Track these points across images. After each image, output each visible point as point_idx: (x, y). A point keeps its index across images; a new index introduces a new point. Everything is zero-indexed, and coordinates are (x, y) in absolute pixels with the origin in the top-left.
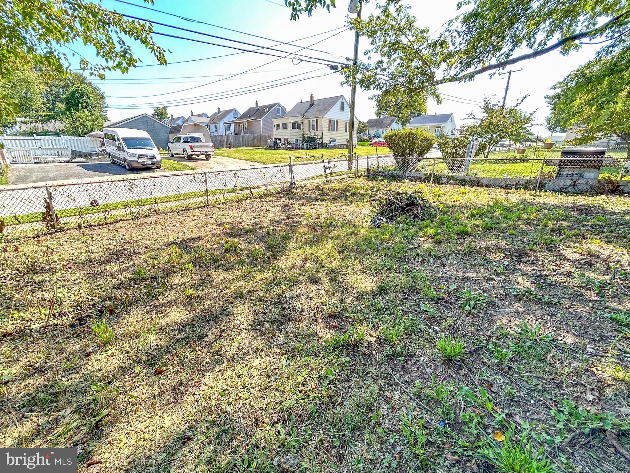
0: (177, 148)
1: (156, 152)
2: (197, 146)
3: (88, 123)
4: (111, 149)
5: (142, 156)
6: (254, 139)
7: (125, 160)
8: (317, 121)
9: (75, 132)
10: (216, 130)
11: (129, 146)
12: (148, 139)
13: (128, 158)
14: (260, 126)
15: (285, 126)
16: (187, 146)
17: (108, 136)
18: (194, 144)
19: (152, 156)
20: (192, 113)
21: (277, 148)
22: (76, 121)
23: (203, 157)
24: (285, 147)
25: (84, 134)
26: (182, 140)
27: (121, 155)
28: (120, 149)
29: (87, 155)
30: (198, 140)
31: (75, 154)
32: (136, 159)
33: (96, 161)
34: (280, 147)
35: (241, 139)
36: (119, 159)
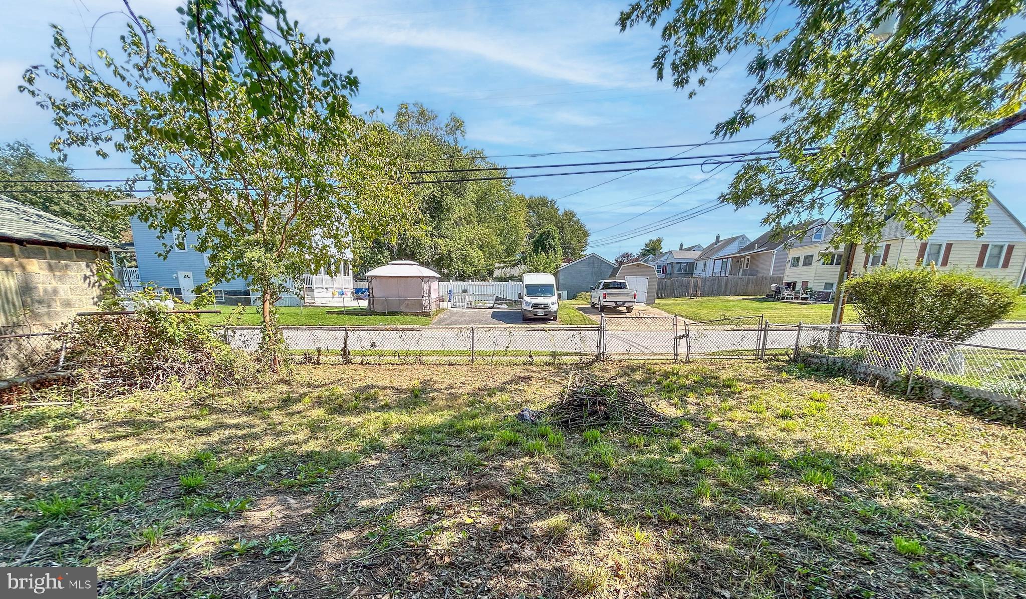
1: (552, 301)
2: (612, 295)
5: (536, 305)
6: (748, 283)
8: (888, 247)
10: (704, 270)
11: (529, 294)
12: (551, 286)
13: (524, 307)
14: (771, 261)
15: (808, 261)
16: (601, 294)
18: (608, 292)
20: (681, 246)
21: (778, 299)
24: (797, 298)
26: (602, 286)
30: (622, 286)
32: (529, 308)
34: (783, 298)
35: (723, 284)
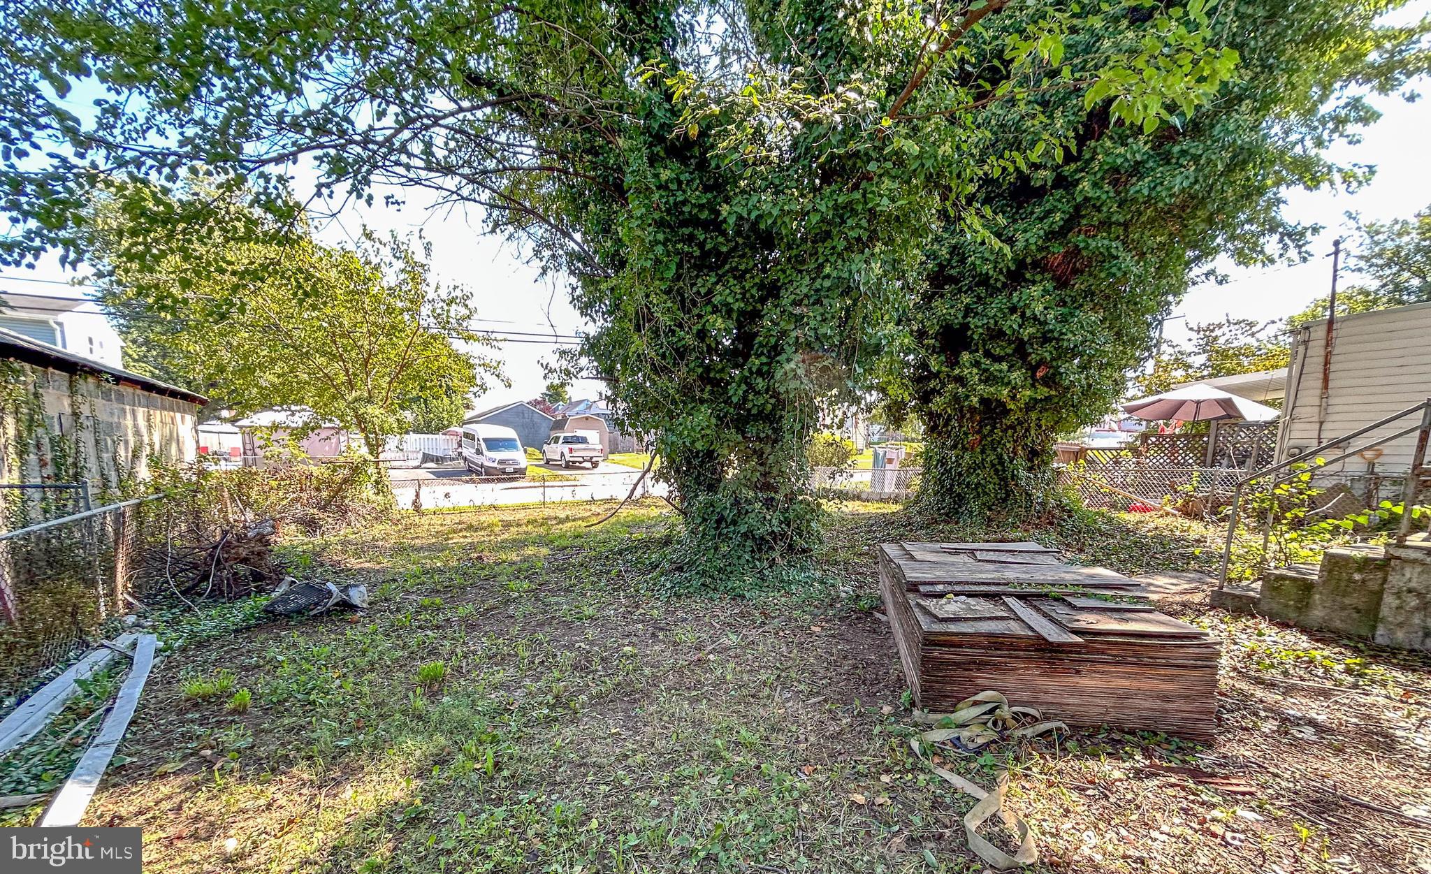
0: (554, 452)
1: (519, 457)
2: (579, 450)
3: (445, 415)
4: (468, 452)
5: (502, 462)
7: (482, 466)
9: (427, 428)
11: (490, 448)
12: (514, 440)
13: (487, 464)
16: (566, 448)
17: (467, 435)
18: (574, 446)
19: (515, 462)
22: (430, 412)
23: (588, 465)
25: (437, 430)
26: (561, 440)
27: (479, 460)
28: (479, 452)
29: (438, 460)
30: (583, 440)
31: (427, 458)
32: (495, 465)
33: (449, 466)
36: (476, 464)
